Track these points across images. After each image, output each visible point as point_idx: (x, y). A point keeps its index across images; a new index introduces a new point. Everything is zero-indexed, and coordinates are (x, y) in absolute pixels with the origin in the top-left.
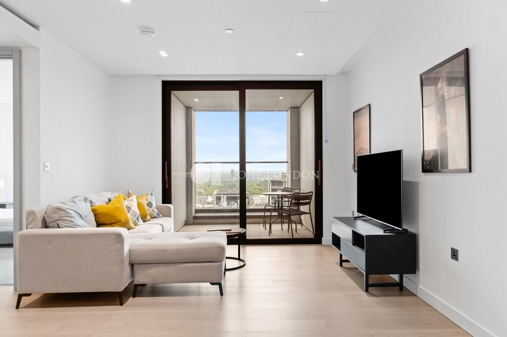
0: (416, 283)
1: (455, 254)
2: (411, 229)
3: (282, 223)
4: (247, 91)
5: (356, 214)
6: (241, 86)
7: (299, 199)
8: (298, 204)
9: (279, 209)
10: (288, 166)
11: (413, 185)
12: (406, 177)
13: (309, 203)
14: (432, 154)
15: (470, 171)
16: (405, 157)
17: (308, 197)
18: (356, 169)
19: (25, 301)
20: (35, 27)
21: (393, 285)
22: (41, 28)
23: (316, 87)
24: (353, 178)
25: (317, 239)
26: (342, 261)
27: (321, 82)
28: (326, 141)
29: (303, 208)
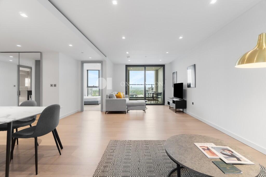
0: (186, 111)
1: (193, 104)
2: (185, 100)
3: (153, 101)
4: (146, 67)
5: (173, 97)
6: (145, 66)
7: (158, 94)
8: (158, 95)
9: (153, 97)
10: (155, 86)
11: (186, 90)
12: (184, 88)
13: (161, 95)
14: (189, 84)
15: (195, 87)
16: (184, 84)
17: (161, 94)
18: (173, 87)
19: (107, 113)
20: (106, 57)
21: (181, 111)
22: (107, 57)
23: (163, 66)
24: (173, 89)
25: (163, 104)
26: (170, 108)
27: (164, 65)
28: (166, 80)
29: (159, 96)
